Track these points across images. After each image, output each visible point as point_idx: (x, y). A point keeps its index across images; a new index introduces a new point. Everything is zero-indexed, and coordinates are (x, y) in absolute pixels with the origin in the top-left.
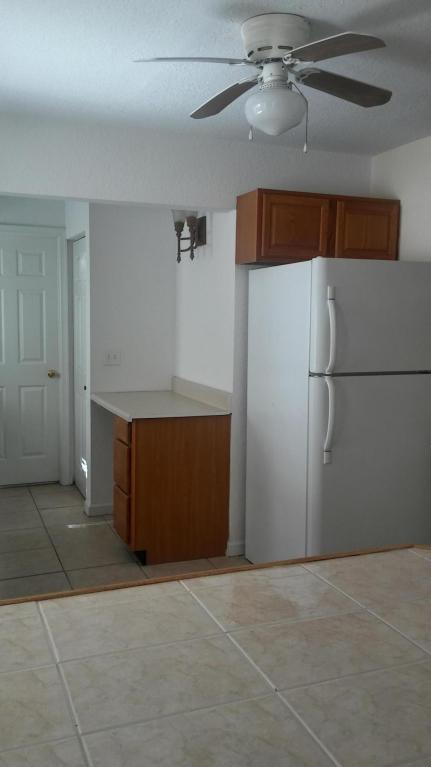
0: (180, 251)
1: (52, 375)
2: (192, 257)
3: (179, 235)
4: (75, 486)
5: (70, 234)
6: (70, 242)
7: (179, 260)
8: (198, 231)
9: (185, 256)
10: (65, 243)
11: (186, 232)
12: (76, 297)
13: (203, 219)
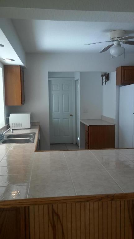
0: (103, 82)
1: (71, 116)
2: (105, 84)
3: (102, 78)
4: (77, 144)
5: (76, 79)
6: (76, 81)
7: (102, 85)
8: (107, 77)
9: (104, 83)
10: (74, 81)
11: (104, 78)
12: (77, 95)
13: (109, 74)
